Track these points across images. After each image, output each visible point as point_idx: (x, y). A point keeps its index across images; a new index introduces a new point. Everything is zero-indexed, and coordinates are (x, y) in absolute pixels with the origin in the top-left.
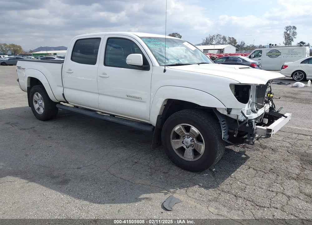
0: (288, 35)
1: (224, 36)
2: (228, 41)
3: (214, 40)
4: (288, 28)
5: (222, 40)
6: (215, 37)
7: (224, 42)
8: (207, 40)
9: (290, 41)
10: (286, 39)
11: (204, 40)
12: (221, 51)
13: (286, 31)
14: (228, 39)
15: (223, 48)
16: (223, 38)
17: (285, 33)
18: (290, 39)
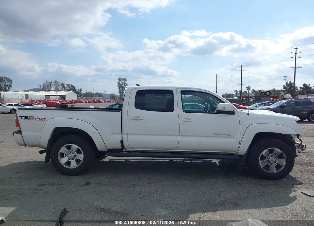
0: (121, 85)
1: (62, 83)
2: (67, 88)
3: (52, 87)
4: (120, 79)
5: (61, 87)
6: (53, 83)
7: (63, 89)
8: (44, 86)
9: (123, 90)
10: (119, 88)
11: (40, 86)
12: (63, 97)
13: (118, 81)
14: (67, 86)
15: (64, 95)
16: (62, 85)
17: (118, 83)
18: (123, 89)
